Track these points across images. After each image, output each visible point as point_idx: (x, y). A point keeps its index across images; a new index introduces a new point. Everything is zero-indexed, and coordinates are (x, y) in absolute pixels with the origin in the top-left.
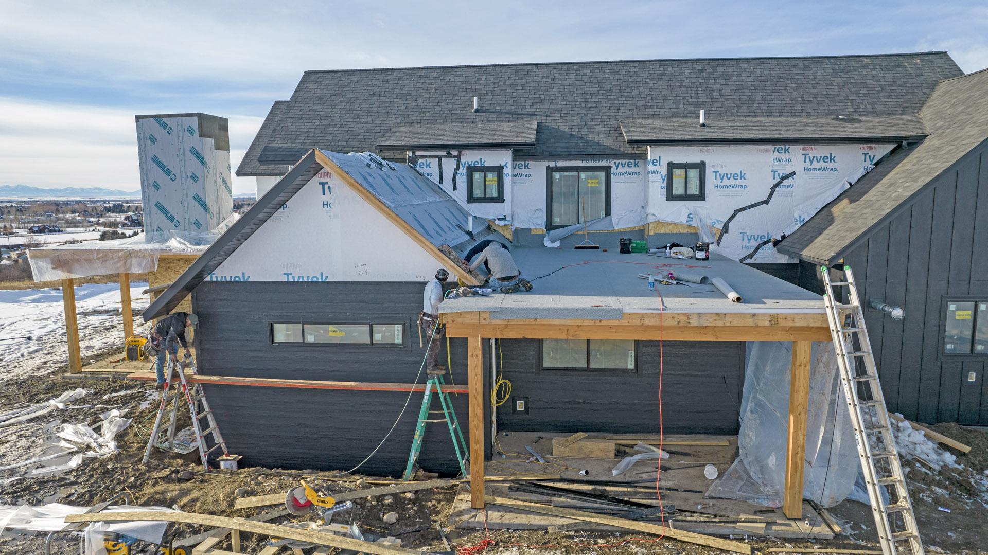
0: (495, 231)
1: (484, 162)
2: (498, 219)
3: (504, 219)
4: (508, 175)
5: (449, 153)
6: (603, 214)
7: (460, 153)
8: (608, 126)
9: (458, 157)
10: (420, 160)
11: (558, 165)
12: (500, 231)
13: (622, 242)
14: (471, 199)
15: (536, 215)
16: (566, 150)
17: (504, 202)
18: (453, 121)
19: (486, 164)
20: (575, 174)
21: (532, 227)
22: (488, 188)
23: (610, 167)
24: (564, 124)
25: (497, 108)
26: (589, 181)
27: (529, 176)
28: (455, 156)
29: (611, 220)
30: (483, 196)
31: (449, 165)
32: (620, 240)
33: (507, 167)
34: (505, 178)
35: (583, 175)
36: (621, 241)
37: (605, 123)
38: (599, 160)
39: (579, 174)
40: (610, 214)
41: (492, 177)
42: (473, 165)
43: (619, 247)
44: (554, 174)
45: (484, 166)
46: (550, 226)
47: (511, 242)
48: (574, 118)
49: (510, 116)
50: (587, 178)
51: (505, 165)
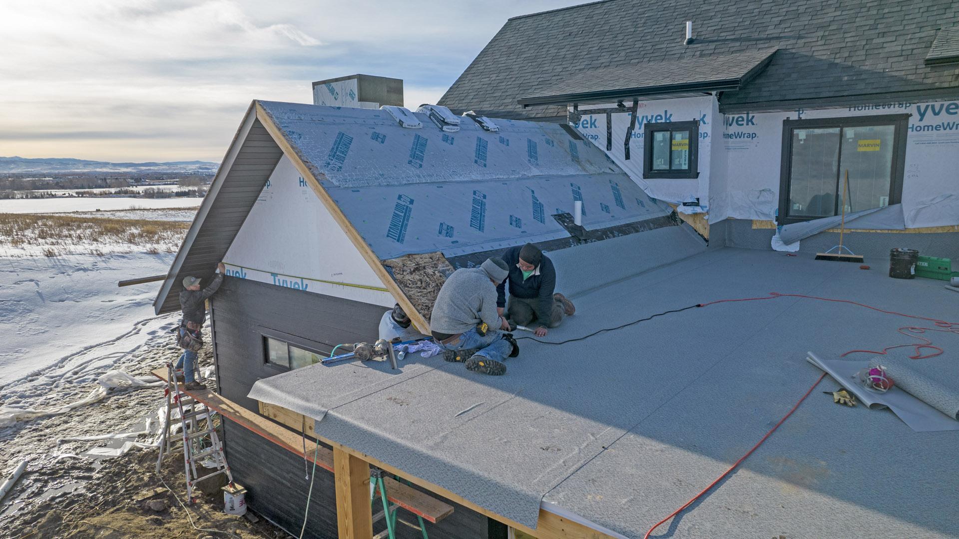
0: (682, 222)
1: (671, 115)
2: (685, 204)
3: (696, 204)
4: (705, 135)
5: (621, 105)
6: (884, 200)
7: (636, 103)
8: (913, 41)
9: (633, 110)
10: (584, 117)
11: (803, 117)
12: (690, 221)
13: (895, 256)
14: (650, 172)
15: (762, 199)
16: (812, 90)
17: (697, 177)
18: (652, 59)
19: (673, 119)
20: (837, 130)
21: (754, 218)
22: (675, 155)
23: (907, 116)
24: (826, 47)
25: (722, 34)
26: (862, 142)
27: (753, 136)
28: (629, 109)
29: (901, 211)
30: (667, 167)
31: (621, 121)
32: (892, 251)
33: (704, 123)
34: (700, 139)
35: (850, 132)
36: (893, 255)
37: (909, 37)
38: (884, 106)
39: (841, 131)
40: (899, 201)
41: (680, 138)
42: (653, 121)
43: (888, 266)
44: (796, 131)
45: (670, 122)
46: (785, 215)
47: (706, 241)
48: (846, 35)
49: (738, 44)
50: (858, 137)
51: (702, 119)
